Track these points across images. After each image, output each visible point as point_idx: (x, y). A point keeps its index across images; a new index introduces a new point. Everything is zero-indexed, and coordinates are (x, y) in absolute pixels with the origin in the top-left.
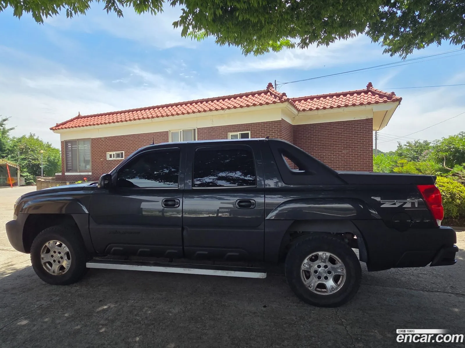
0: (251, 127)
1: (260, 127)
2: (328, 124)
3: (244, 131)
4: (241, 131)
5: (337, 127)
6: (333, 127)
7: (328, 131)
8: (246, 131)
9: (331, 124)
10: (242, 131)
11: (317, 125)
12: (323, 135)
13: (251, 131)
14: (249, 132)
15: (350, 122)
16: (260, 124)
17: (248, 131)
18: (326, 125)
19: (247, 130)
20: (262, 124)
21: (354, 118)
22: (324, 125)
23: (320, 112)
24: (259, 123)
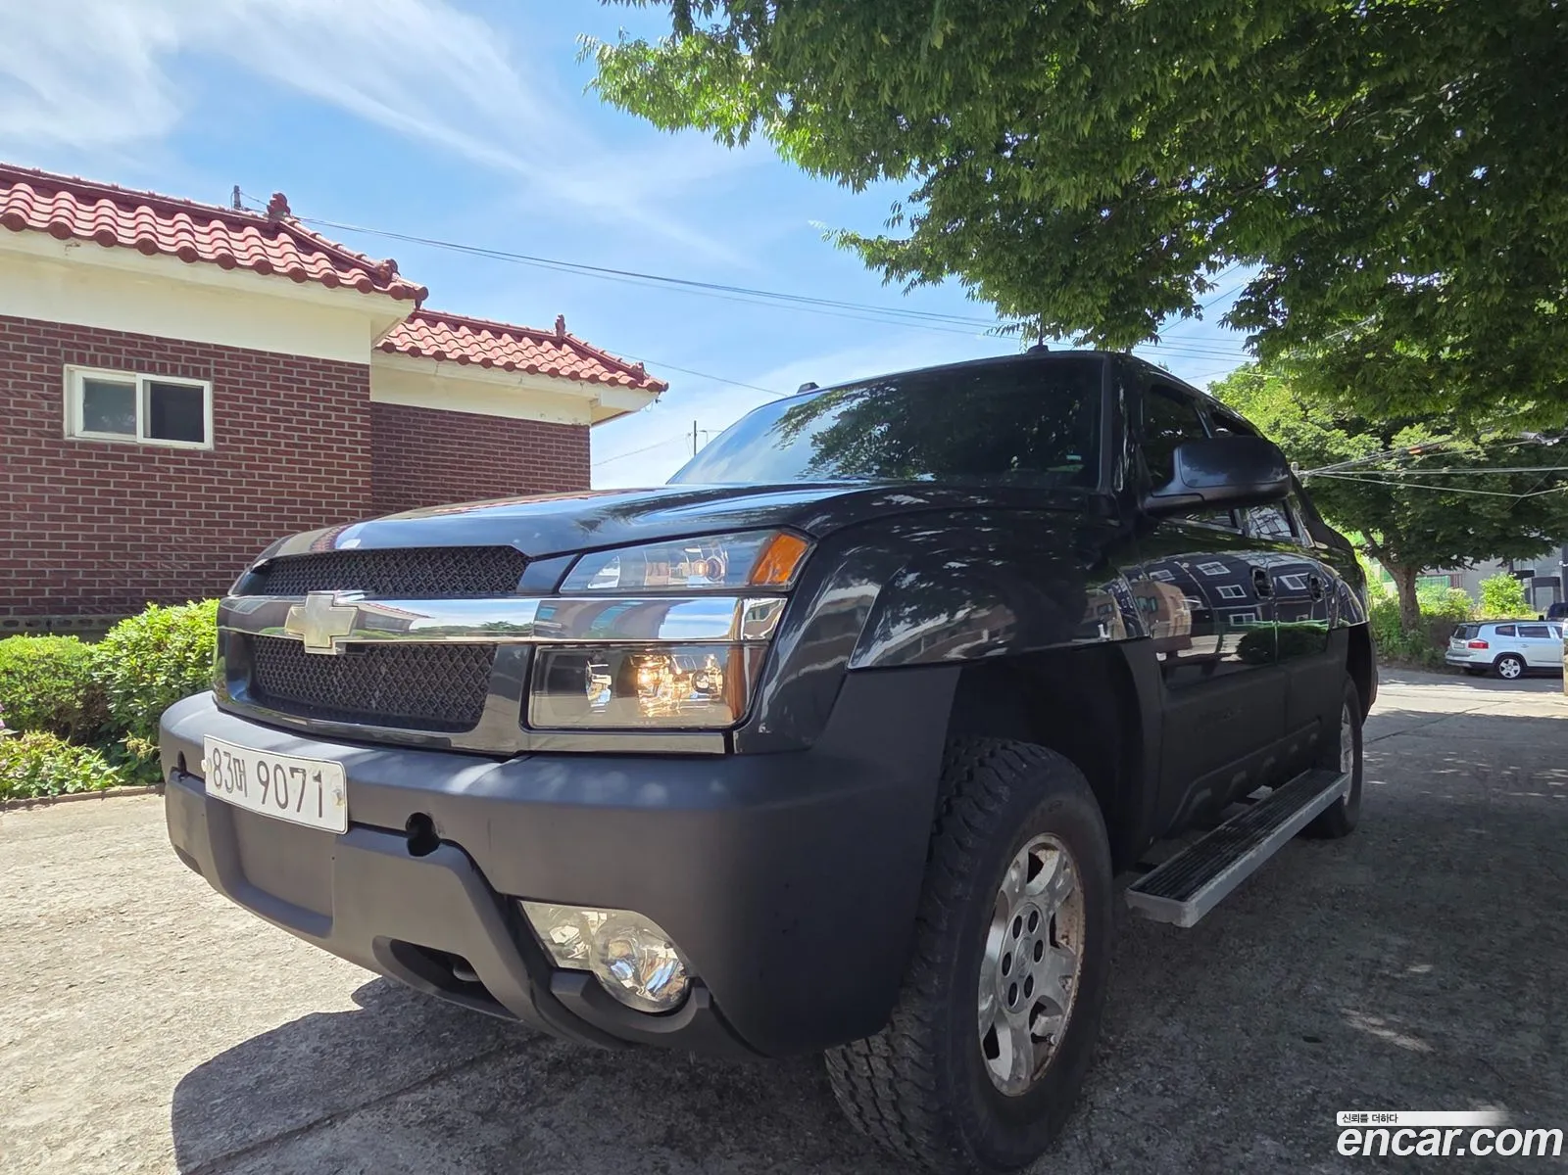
0: (216, 363)
1: (268, 372)
2: (458, 419)
3: (174, 372)
4: (152, 370)
5: (488, 434)
6: (477, 433)
7: (460, 444)
8: (185, 374)
9: (470, 421)
10: (163, 371)
11: (423, 416)
12: (444, 454)
13: (217, 380)
14: (207, 387)
15: (530, 427)
16: (266, 361)
17: (196, 375)
18: (453, 419)
19: (191, 373)
20: (278, 363)
21: (542, 415)
22: (444, 418)
23: (445, 370)
24: (264, 353)
